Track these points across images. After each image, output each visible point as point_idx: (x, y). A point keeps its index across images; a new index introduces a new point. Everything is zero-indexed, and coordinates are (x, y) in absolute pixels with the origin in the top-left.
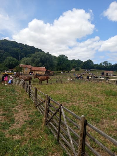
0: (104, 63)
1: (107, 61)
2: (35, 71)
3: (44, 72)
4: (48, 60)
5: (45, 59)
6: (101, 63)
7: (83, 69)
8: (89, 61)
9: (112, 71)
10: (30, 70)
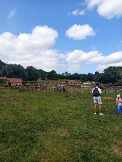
0: (65, 73)
1: (68, 72)
2: (12, 82)
3: (21, 83)
4: (21, 72)
5: (18, 71)
6: (63, 73)
7: (48, 79)
8: (53, 72)
9: (73, 80)
10: (9, 82)
